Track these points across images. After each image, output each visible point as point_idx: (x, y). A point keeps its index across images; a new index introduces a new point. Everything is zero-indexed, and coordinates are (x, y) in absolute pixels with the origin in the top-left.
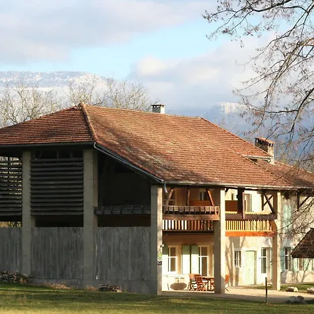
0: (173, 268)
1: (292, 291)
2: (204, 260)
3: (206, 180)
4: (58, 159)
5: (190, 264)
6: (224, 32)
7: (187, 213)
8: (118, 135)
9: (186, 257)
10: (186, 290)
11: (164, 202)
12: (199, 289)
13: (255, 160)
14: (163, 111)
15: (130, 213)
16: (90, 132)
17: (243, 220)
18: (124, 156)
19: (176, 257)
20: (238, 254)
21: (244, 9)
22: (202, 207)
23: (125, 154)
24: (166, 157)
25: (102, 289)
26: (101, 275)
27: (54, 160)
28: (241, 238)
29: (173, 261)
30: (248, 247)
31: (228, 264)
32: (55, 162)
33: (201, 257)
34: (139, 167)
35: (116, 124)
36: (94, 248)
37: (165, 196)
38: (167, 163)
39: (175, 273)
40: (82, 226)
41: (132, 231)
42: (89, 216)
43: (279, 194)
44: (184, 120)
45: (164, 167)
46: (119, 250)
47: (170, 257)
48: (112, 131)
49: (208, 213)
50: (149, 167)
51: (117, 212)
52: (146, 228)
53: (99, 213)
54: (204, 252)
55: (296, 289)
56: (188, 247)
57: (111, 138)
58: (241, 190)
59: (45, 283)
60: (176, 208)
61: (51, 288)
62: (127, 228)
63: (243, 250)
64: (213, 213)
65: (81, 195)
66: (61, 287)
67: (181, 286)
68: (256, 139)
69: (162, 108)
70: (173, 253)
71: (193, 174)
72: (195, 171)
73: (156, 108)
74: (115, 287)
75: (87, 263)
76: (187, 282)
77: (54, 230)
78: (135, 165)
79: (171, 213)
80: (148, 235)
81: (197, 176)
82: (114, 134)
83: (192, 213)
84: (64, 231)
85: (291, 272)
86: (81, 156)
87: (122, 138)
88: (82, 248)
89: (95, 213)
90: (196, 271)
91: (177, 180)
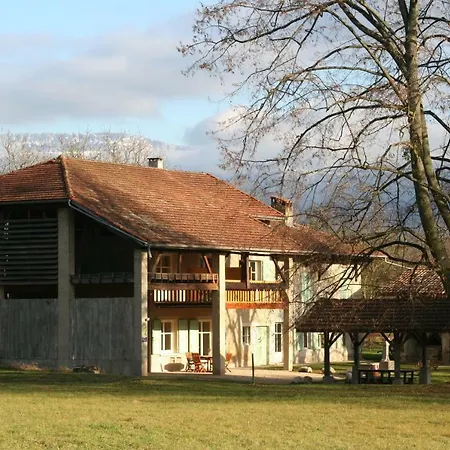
0: (168, 347)
1: (305, 371)
2: (206, 337)
3: (201, 243)
4: (29, 220)
5: (188, 341)
6: (202, 67)
7: (179, 281)
8: (101, 192)
9: (183, 334)
10: (183, 371)
11: (149, 269)
12: (197, 369)
13: (267, 222)
14: (160, 165)
15: (110, 281)
16: (65, 188)
17: (247, 290)
18: (103, 215)
19: (172, 334)
20: (246, 330)
21: (224, 40)
22: (197, 275)
23: (105, 213)
24: (155, 216)
25: (76, 370)
26: (79, 354)
27: (25, 220)
28: (251, 311)
29: (168, 338)
30: (259, 321)
31: (235, 341)
32: (25, 223)
33: (202, 333)
34: (119, 227)
35: (101, 179)
36: (70, 322)
37: (150, 262)
38: (155, 224)
39: (171, 352)
40: (57, 297)
41: (113, 303)
42: (64, 286)
43: (290, 260)
44: (185, 176)
45: (151, 228)
46: (98, 324)
47: (164, 334)
48: (94, 187)
49: (204, 281)
50: (132, 227)
51: (96, 280)
52: (129, 299)
53: (76, 281)
54: (206, 327)
55: (310, 369)
56: (186, 322)
57: (90, 194)
58: (245, 255)
59: (15, 364)
60: (165, 276)
61: (20, 370)
62: (107, 299)
63: (254, 324)
64: (210, 281)
65: (55, 262)
66: (32, 368)
67: (179, 367)
68: (272, 198)
69: (159, 161)
70: (168, 329)
71: (185, 236)
72: (189, 232)
73: (153, 161)
74: (92, 367)
75: (62, 340)
76: (184, 362)
77: (25, 302)
78: (115, 225)
79: (159, 281)
80: (131, 307)
81: (191, 239)
82: (95, 190)
83: (185, 282)
84: (36, 302)
85: (311, 350)
86: (56, 216)
87: (105, 194)
88: (56, 323)
89: (71, 281)
90: (195, 349)
91: (164, 243)
